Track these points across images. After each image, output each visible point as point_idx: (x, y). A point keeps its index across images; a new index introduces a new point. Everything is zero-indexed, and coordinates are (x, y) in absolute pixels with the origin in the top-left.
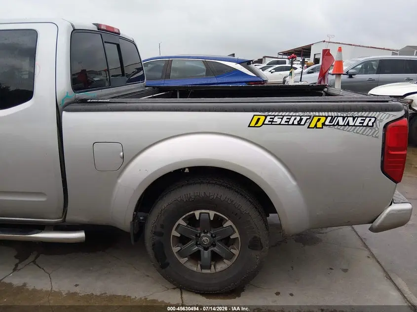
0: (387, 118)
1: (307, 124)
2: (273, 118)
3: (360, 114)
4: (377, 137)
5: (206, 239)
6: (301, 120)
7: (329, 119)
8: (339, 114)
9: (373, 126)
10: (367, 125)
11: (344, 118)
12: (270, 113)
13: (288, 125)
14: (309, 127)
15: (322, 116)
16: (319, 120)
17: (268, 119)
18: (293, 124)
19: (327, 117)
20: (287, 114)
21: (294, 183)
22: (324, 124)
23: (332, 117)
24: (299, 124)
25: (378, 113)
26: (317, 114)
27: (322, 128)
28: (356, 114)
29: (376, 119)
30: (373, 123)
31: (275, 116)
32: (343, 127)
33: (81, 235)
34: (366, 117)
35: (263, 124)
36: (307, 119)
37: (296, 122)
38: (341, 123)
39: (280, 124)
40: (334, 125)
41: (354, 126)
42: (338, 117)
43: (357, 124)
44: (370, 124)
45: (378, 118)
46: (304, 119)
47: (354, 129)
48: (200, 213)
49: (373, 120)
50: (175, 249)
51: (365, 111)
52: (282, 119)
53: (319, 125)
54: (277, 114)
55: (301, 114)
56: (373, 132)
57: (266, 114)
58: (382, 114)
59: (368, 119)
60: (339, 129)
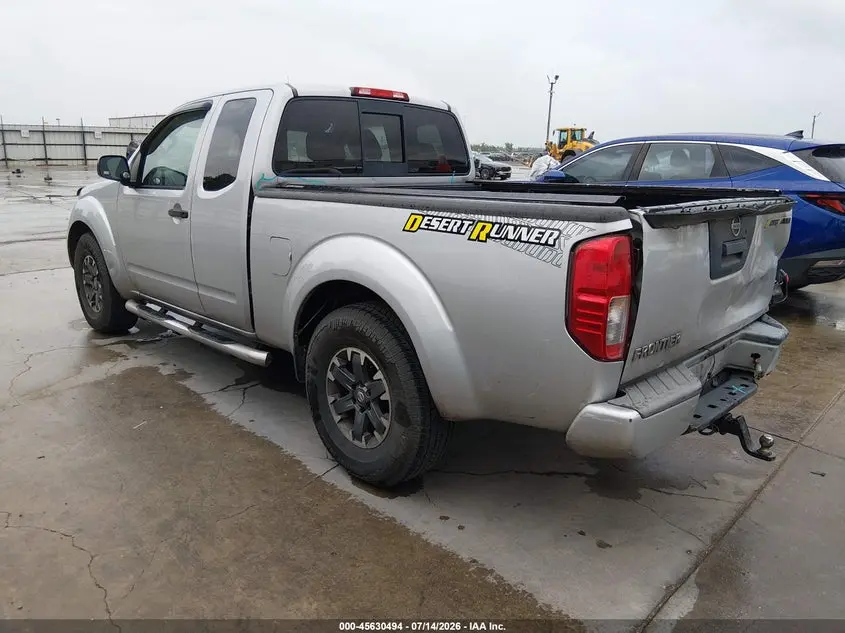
0: (579, 233)
1: (468, 233)
2: (430, 220)
3: (540, 222)
4: (559, 266)
5: (361, 395)
6: (462, 225)
7: (497, 226)
8: (511, 221)
9: (554, 245)
10: (546, 244)
11: (516, 227)
12: (429, 212)
13: (446, 232)
14: (469, 239)
15: (489, 222)
16: (483, 228)
17: (425, 221)
18: (451, 232)
19: (493, 224)
20: (448, 214)
21: (450, 328)
22: (488, 236)
23: (500, 224)
24: (458, 233)
25: (566, 222)
26: (483, 218)
27: (485, 241)
28: (533, 222)
29: (560, 232)
30: (555, 240)
31: (434, 217)
32: (512, 242)
33: (262, 356)
34: (547, 229)
35: (419, 228)
36: (470, 225)
37: (455, 230)
38: (511, 236)
39: (437, 230)
40: (500, 238)
41: (527, 242)
42: (508, 224)
43: (532, 239)
44: (551, 242)
45: (565, 233)
46: (467, 223)
47: (528, 247)
48: (353, 353)
49: (556, 233)
50: (331, 399)
51: (547, 217)
52: (440, 222)
53: (483, 237)
54: (436, 214)
55: (463, 216)
56: (552, 257)
57: (425, 212)
58: (572, 224)
59: (548, 232)
60: (507, 245)
